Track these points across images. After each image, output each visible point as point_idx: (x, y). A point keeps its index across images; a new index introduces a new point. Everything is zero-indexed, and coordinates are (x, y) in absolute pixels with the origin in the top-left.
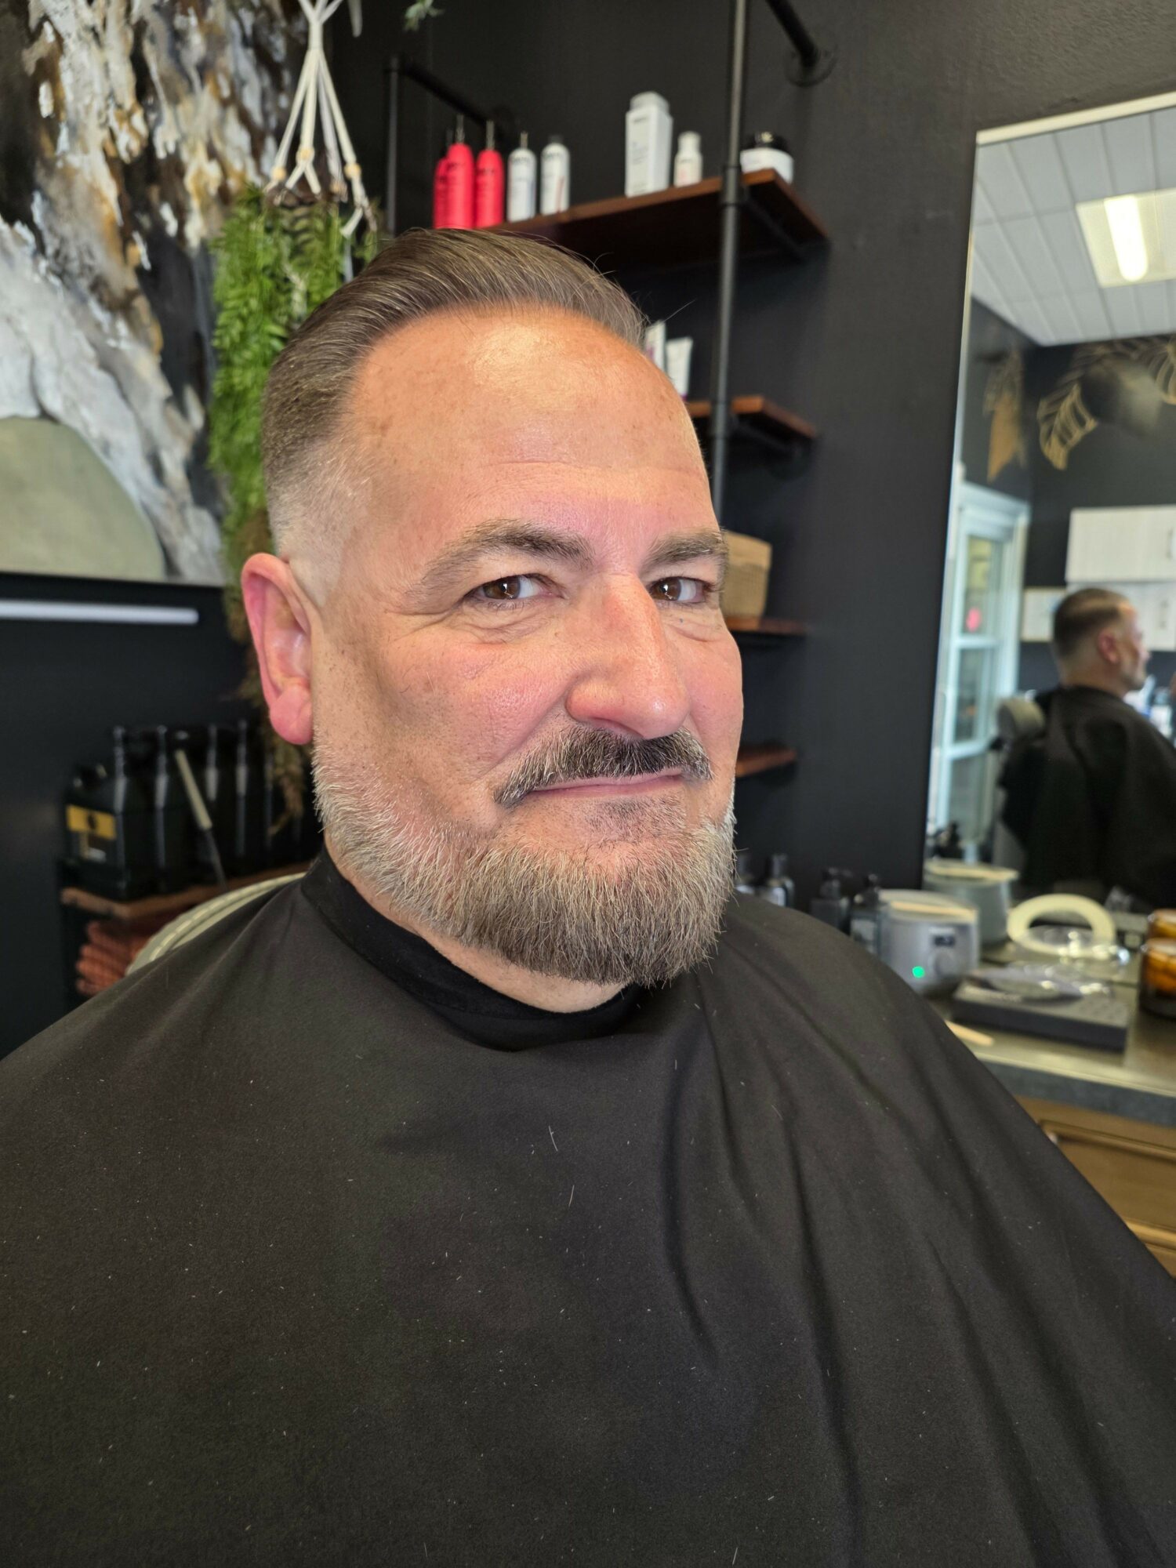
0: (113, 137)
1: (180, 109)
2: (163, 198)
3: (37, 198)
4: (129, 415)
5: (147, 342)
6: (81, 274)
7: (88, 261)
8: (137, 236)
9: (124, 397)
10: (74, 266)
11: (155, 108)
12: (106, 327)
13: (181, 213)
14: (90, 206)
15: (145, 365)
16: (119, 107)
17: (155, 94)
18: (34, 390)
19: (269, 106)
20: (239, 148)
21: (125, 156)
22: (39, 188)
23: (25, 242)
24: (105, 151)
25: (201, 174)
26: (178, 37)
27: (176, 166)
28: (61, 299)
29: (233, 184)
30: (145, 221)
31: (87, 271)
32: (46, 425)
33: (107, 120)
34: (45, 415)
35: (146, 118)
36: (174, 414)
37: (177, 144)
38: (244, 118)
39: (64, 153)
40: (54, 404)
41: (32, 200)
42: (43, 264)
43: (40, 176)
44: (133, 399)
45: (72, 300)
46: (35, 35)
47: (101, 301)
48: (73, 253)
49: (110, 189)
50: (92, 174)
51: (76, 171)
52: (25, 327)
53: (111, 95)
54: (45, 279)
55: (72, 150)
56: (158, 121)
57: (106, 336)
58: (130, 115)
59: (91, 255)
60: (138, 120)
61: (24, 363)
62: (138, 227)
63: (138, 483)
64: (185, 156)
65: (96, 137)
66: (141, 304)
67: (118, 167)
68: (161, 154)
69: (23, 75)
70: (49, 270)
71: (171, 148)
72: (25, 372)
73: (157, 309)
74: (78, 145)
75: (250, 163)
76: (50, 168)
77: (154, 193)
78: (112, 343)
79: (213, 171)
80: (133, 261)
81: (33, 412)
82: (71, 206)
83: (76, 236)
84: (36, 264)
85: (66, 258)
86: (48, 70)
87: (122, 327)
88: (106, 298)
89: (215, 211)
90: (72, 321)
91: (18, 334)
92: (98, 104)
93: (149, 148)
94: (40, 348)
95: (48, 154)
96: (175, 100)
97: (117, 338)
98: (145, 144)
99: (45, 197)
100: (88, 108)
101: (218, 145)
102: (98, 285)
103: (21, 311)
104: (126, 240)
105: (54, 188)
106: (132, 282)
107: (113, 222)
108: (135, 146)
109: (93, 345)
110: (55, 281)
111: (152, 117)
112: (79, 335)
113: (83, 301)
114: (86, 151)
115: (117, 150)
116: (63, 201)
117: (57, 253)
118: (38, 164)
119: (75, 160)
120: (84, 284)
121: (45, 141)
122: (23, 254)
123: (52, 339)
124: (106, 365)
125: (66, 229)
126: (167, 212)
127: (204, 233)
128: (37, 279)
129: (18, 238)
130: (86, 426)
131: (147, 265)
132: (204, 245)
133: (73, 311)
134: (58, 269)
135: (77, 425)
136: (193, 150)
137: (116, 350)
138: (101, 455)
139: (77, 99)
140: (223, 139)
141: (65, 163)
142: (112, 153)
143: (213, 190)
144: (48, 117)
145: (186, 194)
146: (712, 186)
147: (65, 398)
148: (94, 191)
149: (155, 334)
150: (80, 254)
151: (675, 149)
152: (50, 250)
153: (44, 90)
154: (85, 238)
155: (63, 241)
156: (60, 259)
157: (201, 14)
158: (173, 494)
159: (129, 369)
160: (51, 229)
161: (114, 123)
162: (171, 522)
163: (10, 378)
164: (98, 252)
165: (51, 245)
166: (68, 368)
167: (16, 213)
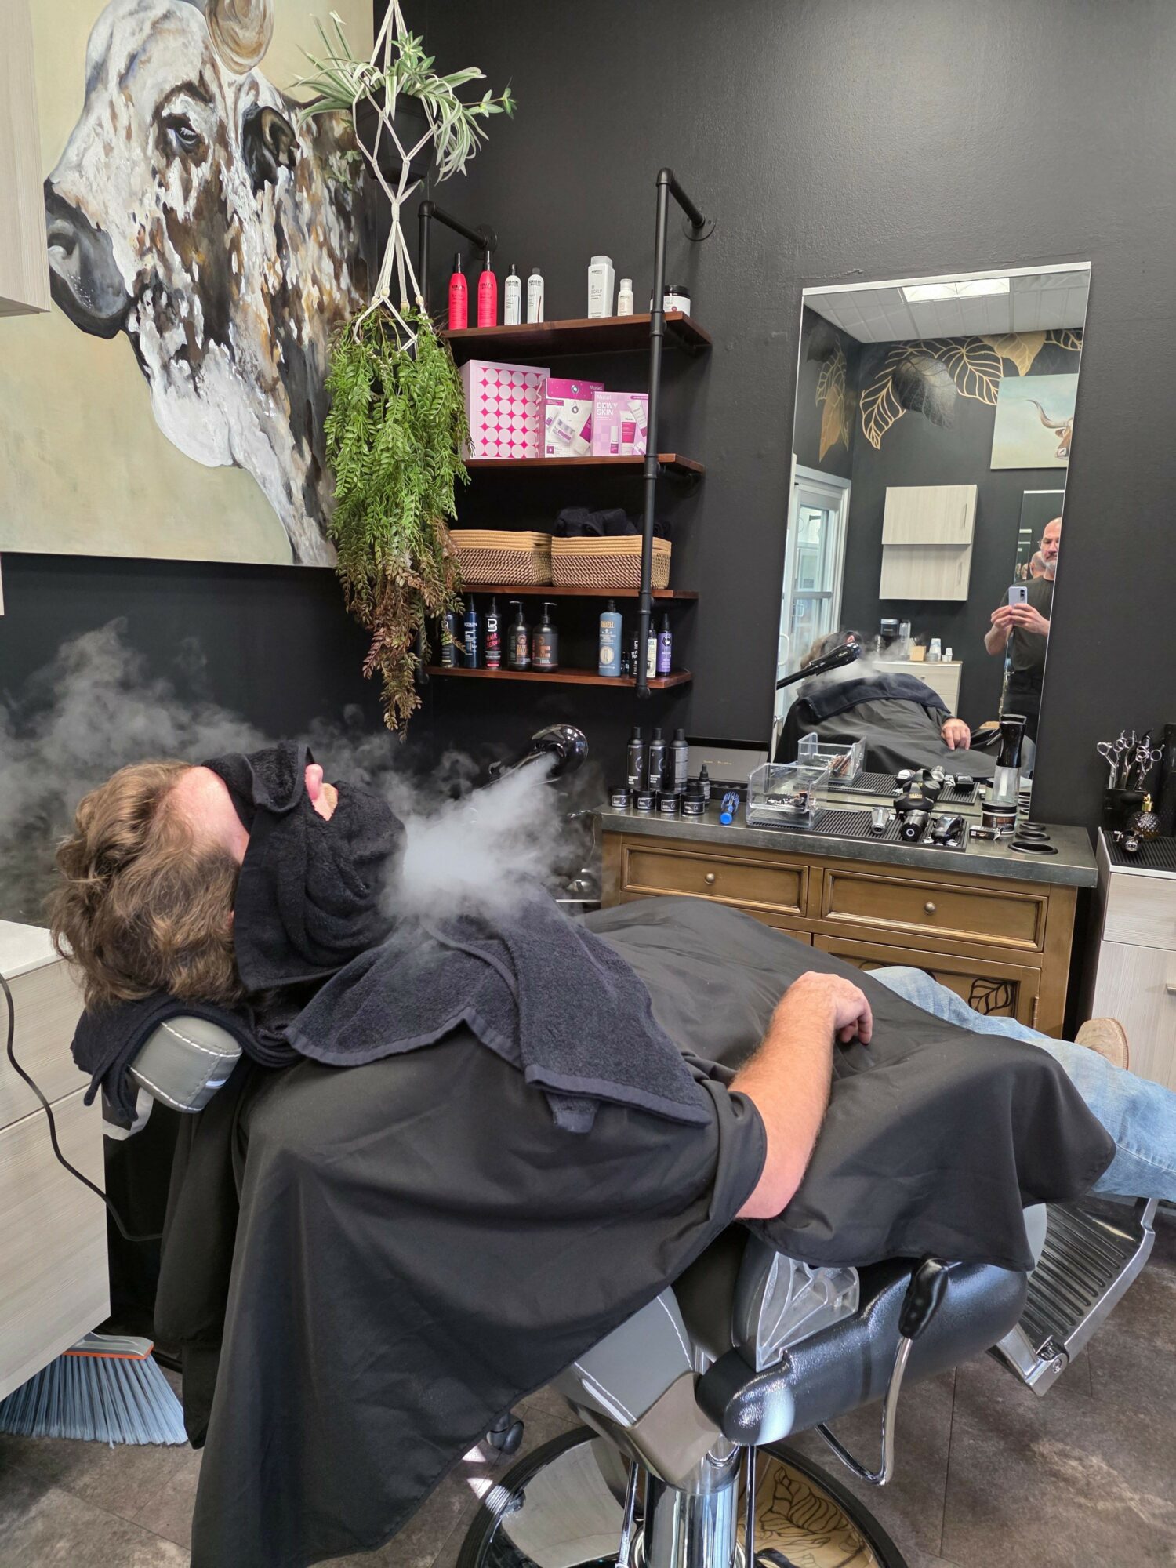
2: (291, 316)
6: (252, 372)
7: (255, 362)
9: (272, 447)
10: (248, 367)
11: (286, 257)
15: (282, 425)
16: (269, 260)
19: (344, 243)
20: (329, 274)
22: (232, 320)
24: (262, 290)
25: (310, 295)
26: (297, 206)
29: (326, 298)
30: (282, 331)
32: (236, 468)
34: (236, 464)
36: (297, 456)
37: (297, 278)
38: (331, 254)
39: (243, 294)
45: (247, 389)
46: (229, 224)
47: (261, 387)
48: (248, 359)
50: (256, 306)
53: (266, 253)
56: (288, 265)
57: (264, 411)
58: (274, 263)
63: (280, 503)
64: (301, 286)
65: (258, 281)
66: (280, 386)
67: (269, 299)
68: (290, 286)
69: (225, 248)
70: (237, 371)
72: (227, 437)
75: (334, 283)
76: (236, 305)
79: (315, 291)
80: (276, 359)
81: (230, 462)
84: (231, 368)
86: (236, 245)
90: (248, 402)
92: (259, 260)
93: (284, 284)
94: (233, 421)
95: (236, 297)
96: (296, 250)
99: (235, 325)
101: (318, 274)
102: (260, 377)
104: (273, 345)
105: (237, 317)
106: (276, 374)
112: (251, 410)
114: (253, 293)
116: (243, 326)
119: (248, 299)
120: (253, 377)
121: (234, 288)
122: (224, 362)
124: (263, 430)
125: (244, 344)
126: (292, 324)
128: (231, 378)
129: (222, 351)
130: (255, 468)
133: (248, 397)
135: (250, 468)
136: (305, 281)
137: (269, 417)
138: (261, 485)
139: (250, 259)
140: (320, 270)
141: (244, 301)
146: (644, 318)
147: (245, 451)
148: (258, 316)
149: (287, 404)
151: (617, 289)
152: (237, 359)
153: (234, 257)
157: (309, 189)
158: (296, 509)
159: (274, 428)
161: (267, 272)
162: (295, 527)
163: (219, 442)
164: (260, 357)
165: (237, 353)
166: (246, 432)
167: (222, 339)
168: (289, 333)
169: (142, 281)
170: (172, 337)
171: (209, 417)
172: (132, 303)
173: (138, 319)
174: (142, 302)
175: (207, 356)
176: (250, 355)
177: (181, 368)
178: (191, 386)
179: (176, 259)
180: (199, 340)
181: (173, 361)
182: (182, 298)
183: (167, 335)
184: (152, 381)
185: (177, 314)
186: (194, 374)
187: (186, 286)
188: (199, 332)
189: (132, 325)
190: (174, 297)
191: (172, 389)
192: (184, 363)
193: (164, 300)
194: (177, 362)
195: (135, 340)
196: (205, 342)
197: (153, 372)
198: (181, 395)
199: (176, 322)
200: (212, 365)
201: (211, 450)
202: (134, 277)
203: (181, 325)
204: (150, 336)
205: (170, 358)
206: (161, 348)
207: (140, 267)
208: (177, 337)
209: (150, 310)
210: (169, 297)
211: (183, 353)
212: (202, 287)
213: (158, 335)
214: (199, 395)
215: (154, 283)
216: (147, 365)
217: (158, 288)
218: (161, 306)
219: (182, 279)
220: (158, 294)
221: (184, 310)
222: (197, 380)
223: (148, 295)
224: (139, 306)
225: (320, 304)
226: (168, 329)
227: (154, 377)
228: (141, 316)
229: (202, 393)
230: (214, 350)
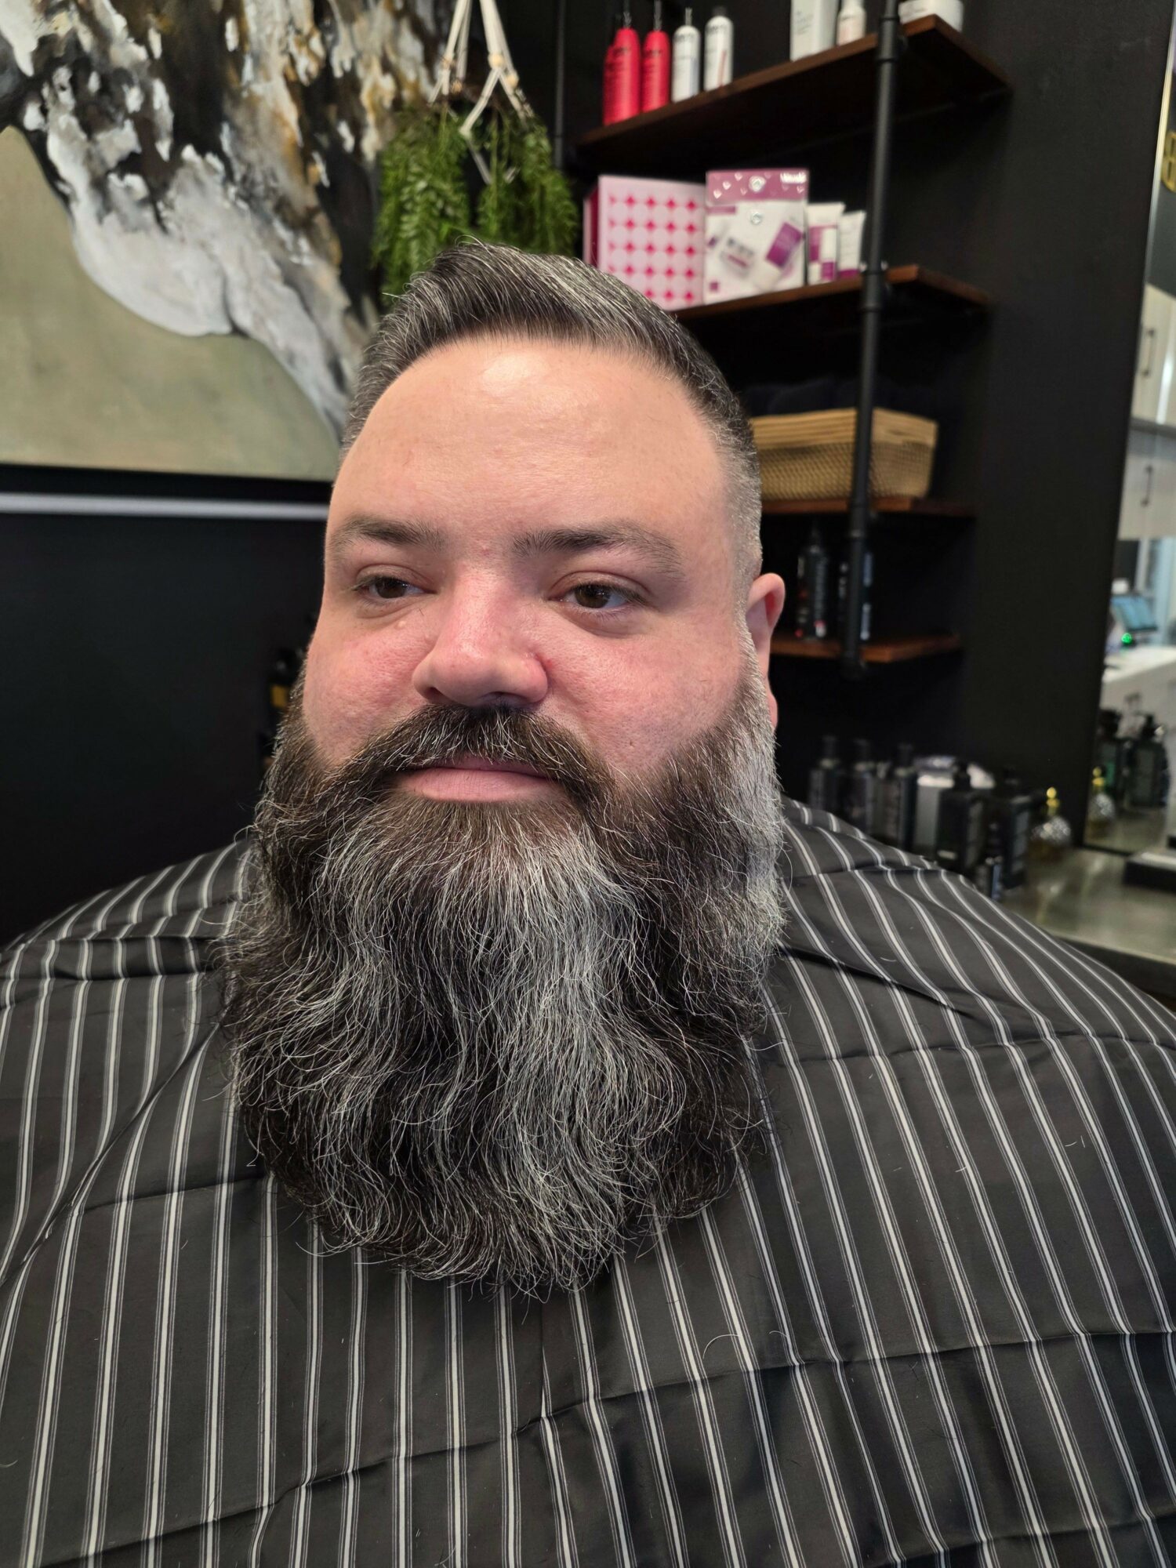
0: (293, 62)
1: (356, 27)
2: (341, 116)
3: (226, 128)
4: (311, 326)
5: (327, 257)
6: (267, 197)
7: (272, 184)
8: (316, 156)
9: (307, 309)
10: (260, 190)
11: (332, 29)
12: (290, 246)
13: (357, 130)
14: (273, 131)
15: (325, 278)
16: (298, 32)
17: (332, 15)
18: (226, 308)
19: (442, 12)
20: (412, 59)
21: (304, 78)
22: (226, 119)
23: (215, 171)
24: (285, 76)
25: (376, 87)
27: (352, 82)
28: (249, 219)
29: (407, 94)
30: (324, 140)
31: (271, 194)
32: (238, 341)
33: (288, 46)
34: (237, 331)
35: (323, 41)
36: (353, 323)
37: (353, 62)
38: (418, 29)
39: (249, 83)
40: (244, 320)
41: (220, 130)
42: (232, 190)
43: (227, 107)
44: (316, 312)
45: (258, 222)
47: (284, 220)
48: (259, 178)
49: (290, 112)
50: (275, 100)
51: (260, 99)
52: (218, 249)
53: (291, 22)
54: (234, 204)
55: (256, 79)
56: (335, 41)
57: (289, 253)
58: (308, 38)
59: (275, 179)
60: (316, 44)
61: (217, 284)
62: (317, 146)
63: (321, 389)
64: (361, 72)
65: (277, 63)
66: (321, 220)
67: (298, 91)
68: (338, 73)
69: (211, 13)
70: (238, 195)
71: (348, 66)
72: (218, 292)
73: (335, 223)
74: (261, 73)
75: (423, 72)
76: (236, 98)
77: (332, 111)
78: (295, 259)
79: (387, 84)
80: (313, 180)
81: (225, 328)
82: (256, 133)
83: (261, 161)
84: (225, 189)
85: (253, 184)
87: (304, 244)
88: (290, 217)
89: (389, 125)
90: (259, 242)
91: (212, 257)
92: (279, 32)
93: (326, 67)
94: (232, 270)
95: (235, 86)
96: (350, 19)
97: (298, 252)
98: (324, 66)
99: (233, 127)
100: (270, 37)
101: (392, 58)
102: (282, 206)
103: (213, 235)
104: (306, 160)
105: (240, 117)
106: (312, 200)
107: (295, 145)
108: (314, 68)
109: (278, 263)
110: (243, 205)
111: (329, 38)
112: (265, 254)
113: (268, 222)
114: (268, 78)
115: (297, 75)
116: (248, 129)
117: (244, 179)
118: (226, 97)
119: (258, 89)
120: (269, 205)
121: (231, 73)
122: (214, 183)
123: (242, 260)
124: (290, 282)
125: (251, 155)
126: (344, 130)
127: (380, 146)
128: (227, 205)
129: (209, 167)
130: (273, 338)
131: (326, 182)
132: (379, 156)
133: (260, 232)
134: (244, 193)
135: (263, 337)
136: (368, 66)
137: (299, 266)
138: (286, 365)
139: (260, 30)
140: (397, 51)
141: (250, 92)
142: (292, 77)
143: (387, 103)
144: (235, 51)
145: (362, 109)
147: (255, 314)
148: (277, 116)
149: (334, 248)
150: (265, 178)
152: (238, 177)
153: (230, 26)
154: (269, 162)
155: (249, 166)
156: (248, 185)
159: (311, 283)
160: (239, 157)
161: (294, 49)
163: (206, 298)
164: (282, 174)
165: (239, 172)
166: (256, 286)
167: (207, 145)
168: (338, 141)
169: (50, 52)
170: (111, 142)
171: (185, 262)
172: (30, 88)
173: (44, 111)
174: (51, 85)
175: (181, 173)
176: (263, 172)
177: (129, 189)
178: (148, 215)
179: (117, 23)
180: (164, 148)
181: (113, 178)
182: (131, 84)
183: (101, 137)
184: (73, 206)
185: (121, 106)
186: (155, 195)
187: (137, 65)
188: (164, 134)
189: (32, 117)
190: (115, 80)
191: (111, 219)
192: (135, 181)
193: (94, 83)
194: (121, 177)
195: (38, 142)
196: (176, 150)
197: (74, 192)
198: (129, 227)
199: (120, 117)
200: (190, 185)
201: (189, 309)
202: (33, 45)
203: (128, 125)
204: (66, 136)
205: (109, 172)
206: (89, 157)
207: (45, 29)
208: (122, 139)
209: (66, 98)
210: (104, 81)
211: (129, 164)
212: (168, 68)
213: (83, 136)
214: (164, 229)
215: (73, 58)
216: (63, 181)
217: (81, 65)
218: (87, 93)
219: (127, 53)
220: (81, 74)
221: (133, 100)
222: (160, 205)
223: (63, 75)
224: (46, 92)
225: (397, 103)
226: (102, 127)
227: (77, 200)
228: (50, 105)
229: (171, 226)
230: (191, 165)
